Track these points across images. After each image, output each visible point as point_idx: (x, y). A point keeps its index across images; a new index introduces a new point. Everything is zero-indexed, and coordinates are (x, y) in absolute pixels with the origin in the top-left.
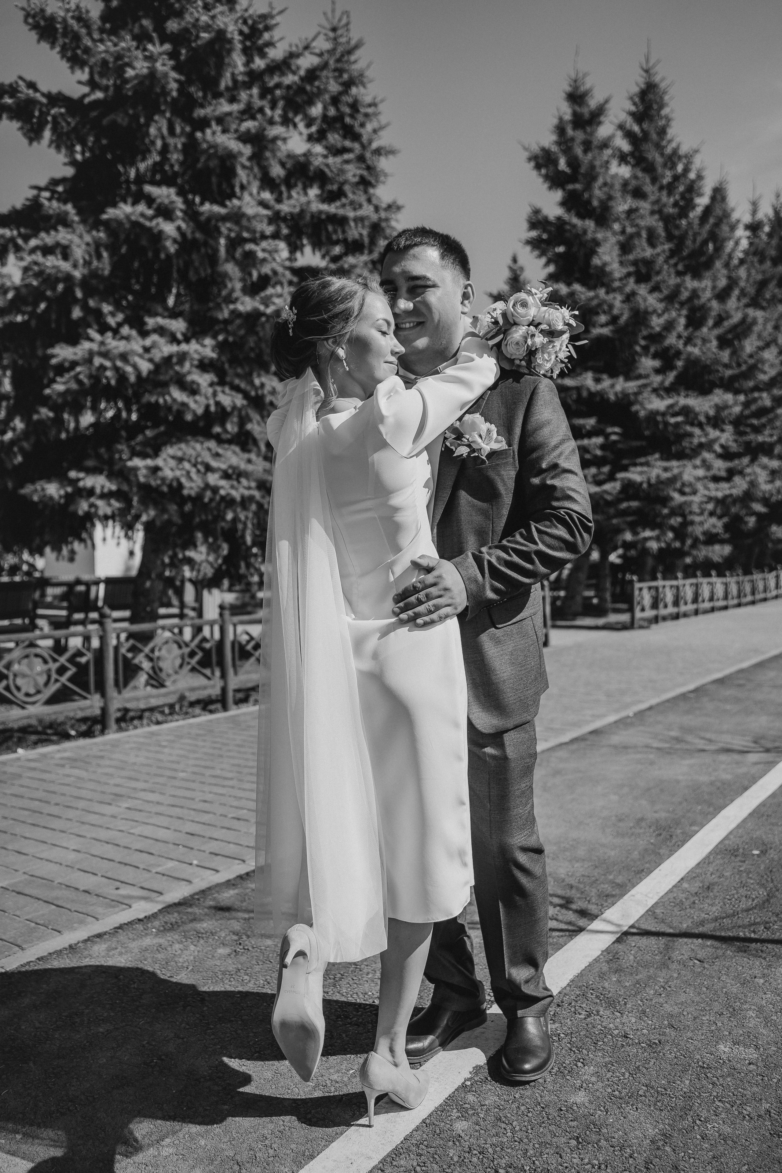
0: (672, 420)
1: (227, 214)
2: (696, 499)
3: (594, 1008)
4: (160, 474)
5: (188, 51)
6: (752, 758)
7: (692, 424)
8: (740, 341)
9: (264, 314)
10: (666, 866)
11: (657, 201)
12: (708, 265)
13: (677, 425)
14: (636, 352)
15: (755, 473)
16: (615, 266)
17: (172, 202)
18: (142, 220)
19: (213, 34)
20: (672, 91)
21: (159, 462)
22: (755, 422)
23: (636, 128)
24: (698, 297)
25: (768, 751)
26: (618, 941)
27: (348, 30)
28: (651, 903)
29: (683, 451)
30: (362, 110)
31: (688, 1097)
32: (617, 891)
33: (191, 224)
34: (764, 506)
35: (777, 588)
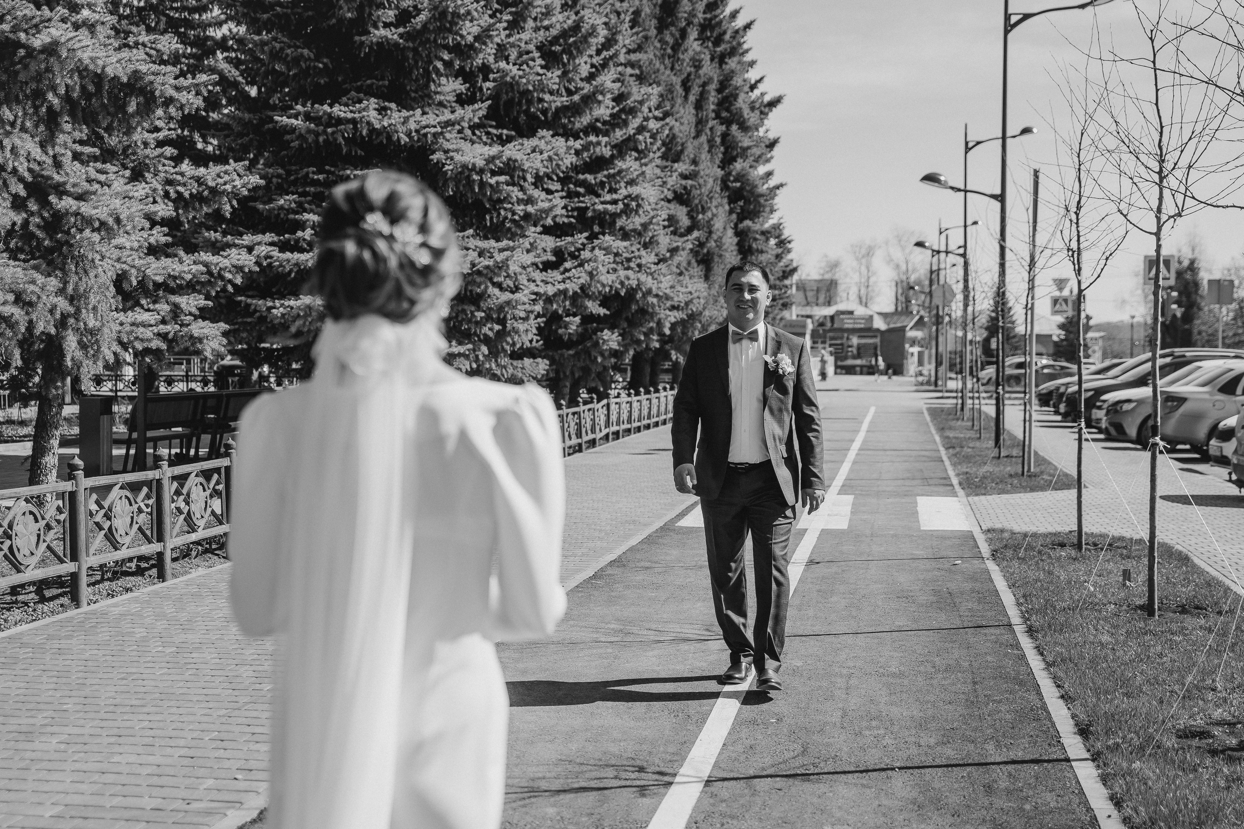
0: (491, 181)
2: (520, 297)
7: (514, 184)
13: (497, 186)
14: (435, 69)
15: (594, 260)
22: (589, 178)
26: (706, 786)
34: (603, 304)
35: (608, 424)
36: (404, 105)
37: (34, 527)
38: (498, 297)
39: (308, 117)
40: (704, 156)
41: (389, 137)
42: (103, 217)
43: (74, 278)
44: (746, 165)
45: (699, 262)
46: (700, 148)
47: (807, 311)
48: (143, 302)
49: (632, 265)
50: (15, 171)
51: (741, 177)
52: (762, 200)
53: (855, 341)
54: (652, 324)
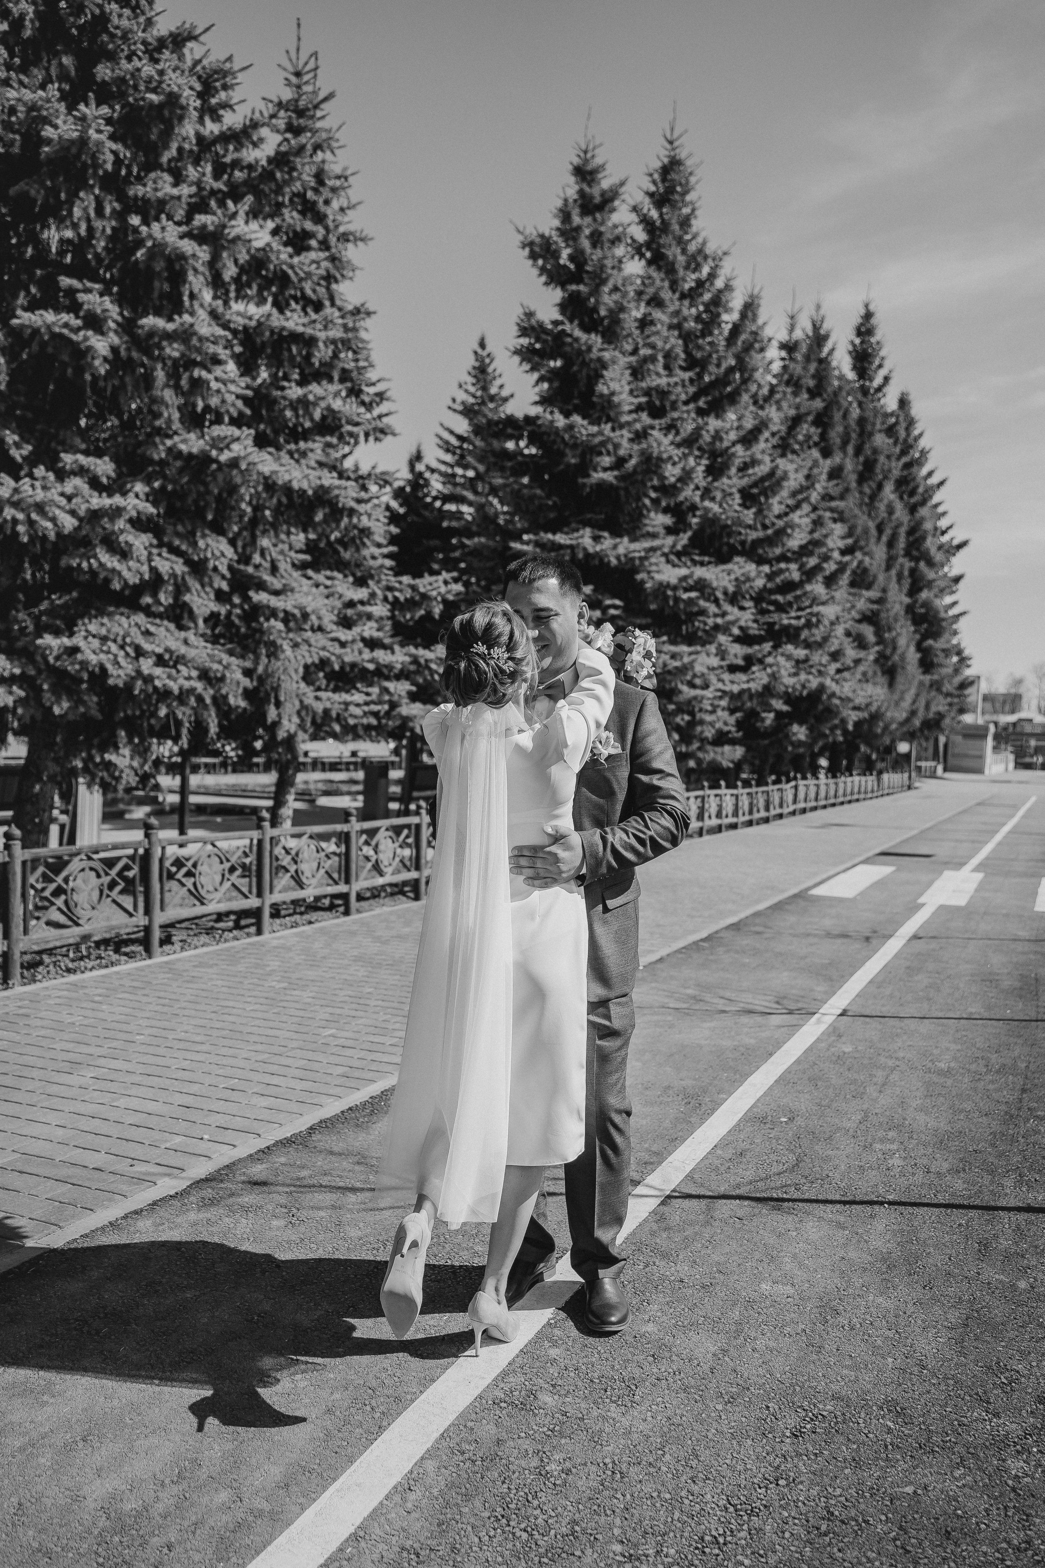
0: (685, 596)
1: (175, 331)
2: (709, 693)
3: (651, 1261)
4: (79, 656)
5: (122, 108)
6: (775, 1020)
7: (707, 600)
8: (767, 498)
9: (216, 461)
10: (699, 1134)
11: (677, 313)
12: (733, 399)
13: (691, 601)
14: (644, 505)
15: (777, 664)
16: (625, 396)
17: (105, 311)
18: (65, 331)
19: (162, 97)
20: (699, 173)
21: (78, 640)
22: (780, 598)
23: (654, 214)
24: (721, 439)
25: (791, 1012)
26: (663, 1203)
27: (315, 76)
28: (688, 1169)
29: (695, 633)
30: (330, 183)
31: (738, 1323)
32: (654, 1159)
33: (126, 338)
34: (786, 703)
35: (795, 801)
36: (616, 533)
37: (218, 868)
38: (687, 692)
39: (537, 544)
40: (893, 586)
41: (601, 560)
42: (289, 608)
43: (264, 660)
44: (932, 595)
45: (884, 673)
46: (888, 579)
47: (995, 718)
48: (359, 685)
49: (814, 671)
50: (215, 569)
51: (926, 604)
52: (944, 624)
53: (1033, 743)
54: (836, 722)
